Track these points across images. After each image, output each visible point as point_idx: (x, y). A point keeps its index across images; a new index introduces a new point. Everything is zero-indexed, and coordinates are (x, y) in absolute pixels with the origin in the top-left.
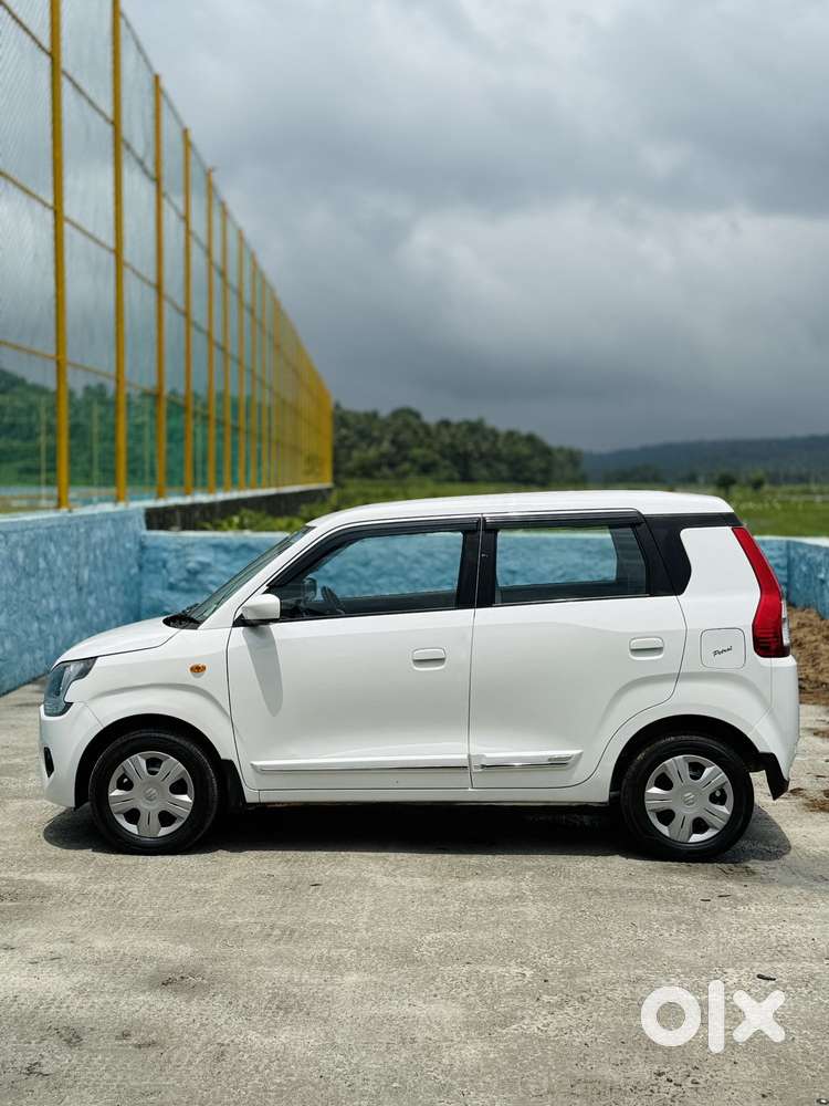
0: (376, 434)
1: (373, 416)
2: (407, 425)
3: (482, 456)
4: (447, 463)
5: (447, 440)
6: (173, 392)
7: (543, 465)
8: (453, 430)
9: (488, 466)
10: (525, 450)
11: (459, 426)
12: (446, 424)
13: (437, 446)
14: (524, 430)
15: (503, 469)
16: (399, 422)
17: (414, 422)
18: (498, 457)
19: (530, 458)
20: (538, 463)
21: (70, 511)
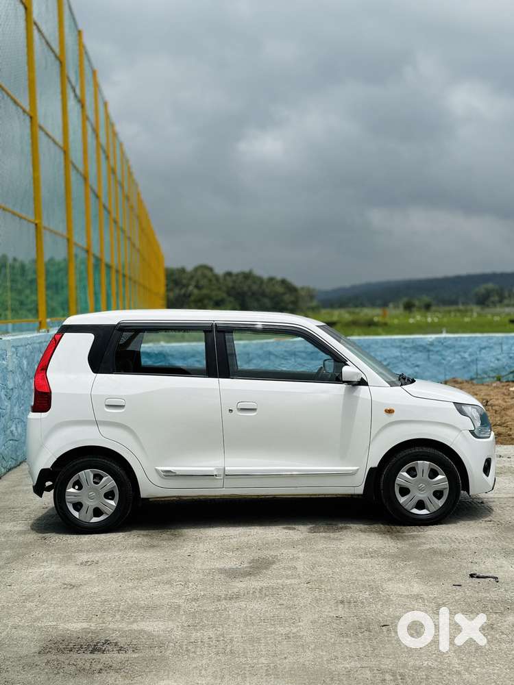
0: (185, 281)
1: (183, 271)
2: (204, 276)
3: (253, 294)
4: (231, 299)
5: (231, 284)
6: (51, 259)
7: (293, 298)
8: (234, 278)
9: (258, 300)
10: (280, 289)
11: (237, 275)
12: (229, 274)
13: (224, 288)
14: (279, 277)
15: (267, 301)
16: (199, 273)
17: (209, 274)
18: (264, 295)
19: (284, 294)
20: (288, 298)
21: (48, 331)
